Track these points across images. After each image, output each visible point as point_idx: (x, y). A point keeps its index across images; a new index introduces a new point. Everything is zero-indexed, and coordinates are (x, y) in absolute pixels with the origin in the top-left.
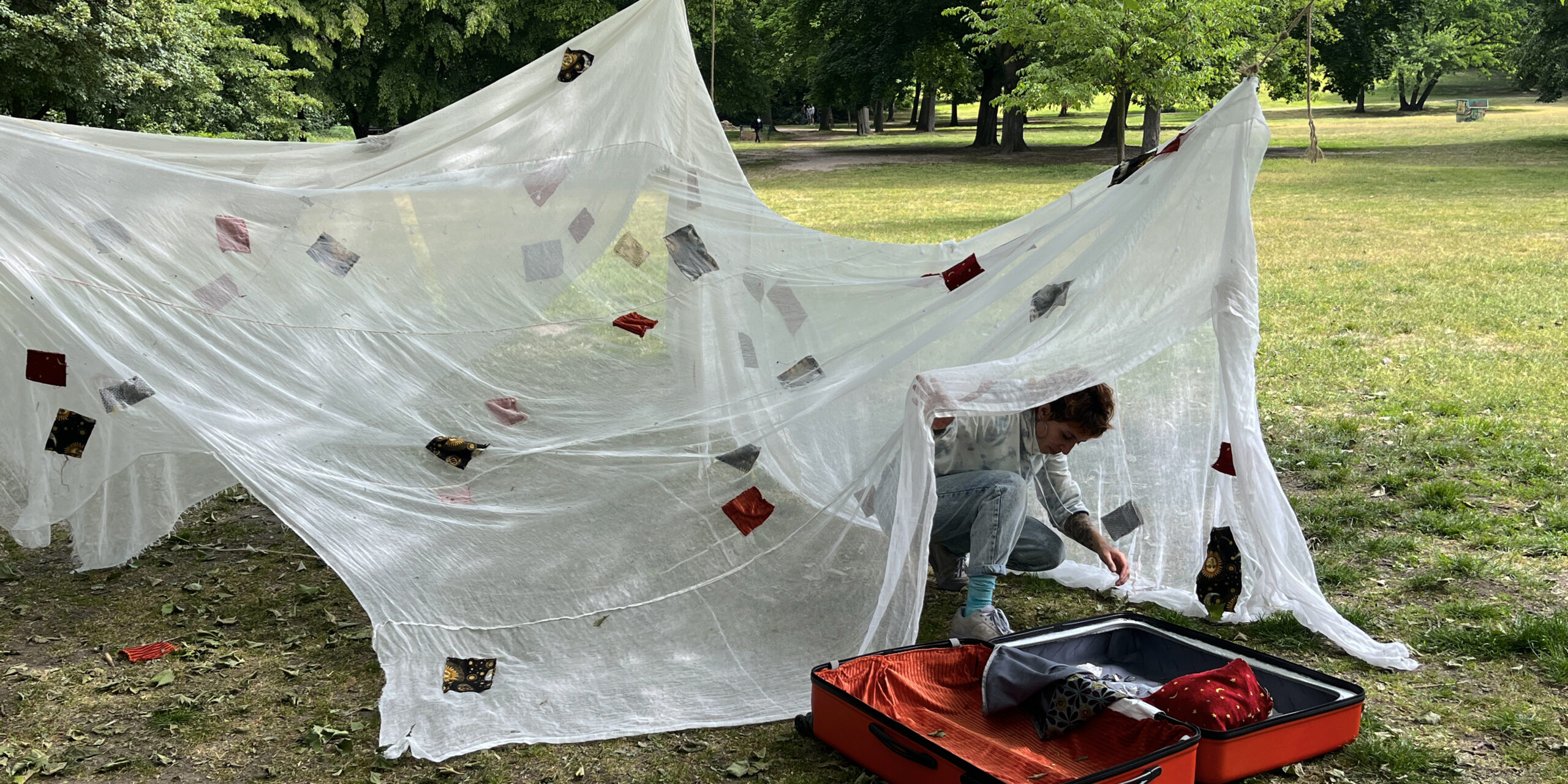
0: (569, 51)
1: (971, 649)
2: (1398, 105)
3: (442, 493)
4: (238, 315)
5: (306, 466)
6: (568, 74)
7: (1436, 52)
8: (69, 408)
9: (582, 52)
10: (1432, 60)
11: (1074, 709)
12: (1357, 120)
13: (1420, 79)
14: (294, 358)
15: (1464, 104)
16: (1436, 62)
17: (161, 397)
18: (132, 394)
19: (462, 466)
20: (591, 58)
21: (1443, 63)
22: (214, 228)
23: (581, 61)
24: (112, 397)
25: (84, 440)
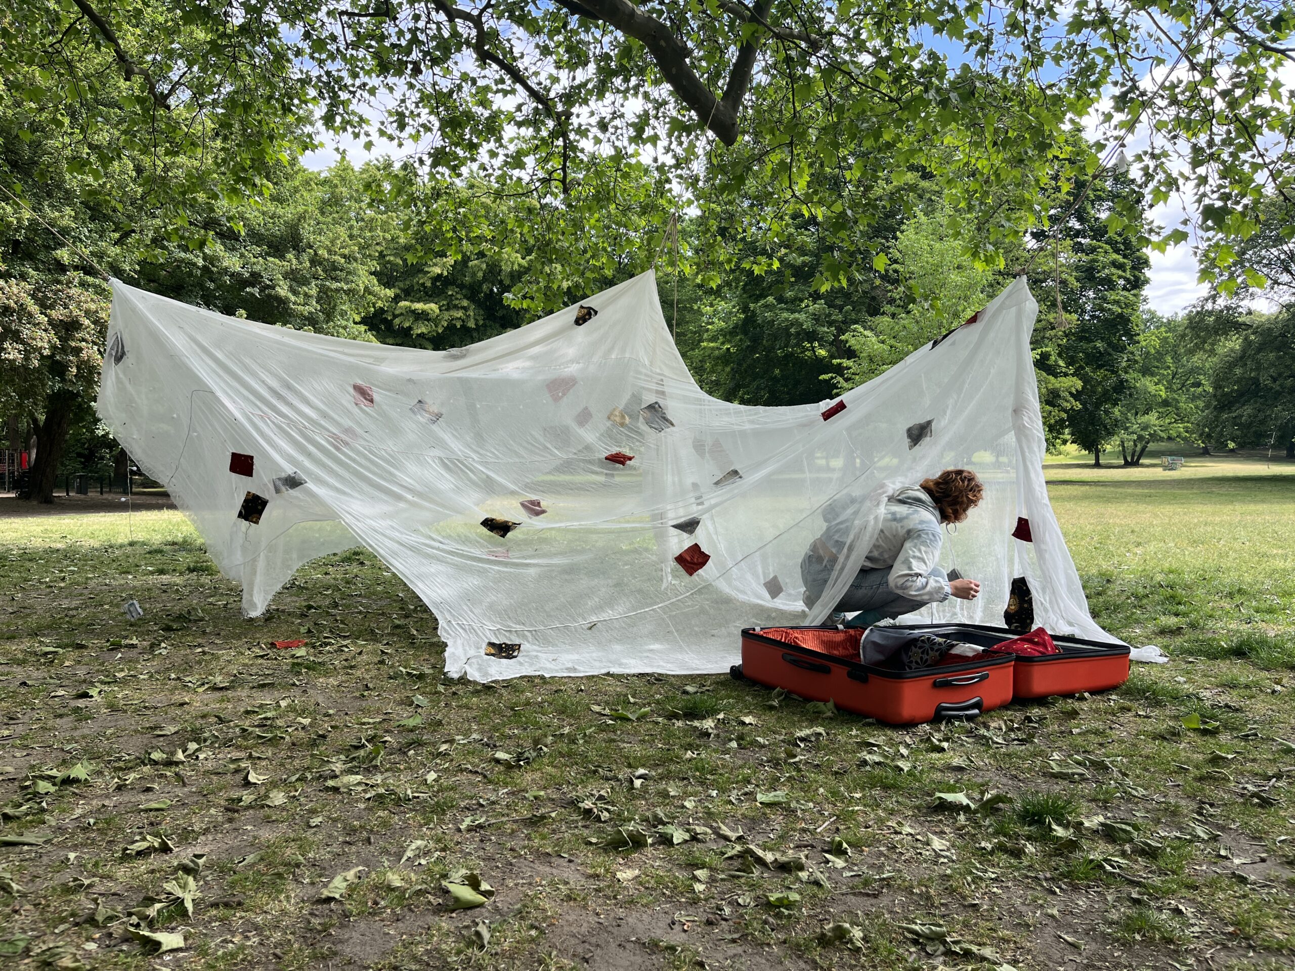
0: (582, 307)
1: (852, 632)
2: (1123, 462)
3: (490, 553)
4: (363, 443)
5: (401, 533)
6: (581, 320)
7: (1145, 427)
8: (253, 491)
9: (590, 308)
10: (1142, 433)
11: (925, 657)
12: (1096, 470)
13: (1136, 445)
14: (397, 469)
15: (1167, 460)
16: (1146, 434)
17: (310, 485)
18: (293, 482)
19: (503, 536)
20: (596, 313)
21: (1150, 434)
22: (352, 390)
23: (589, 314)
24: (279, 483)
25: (260, 513)
